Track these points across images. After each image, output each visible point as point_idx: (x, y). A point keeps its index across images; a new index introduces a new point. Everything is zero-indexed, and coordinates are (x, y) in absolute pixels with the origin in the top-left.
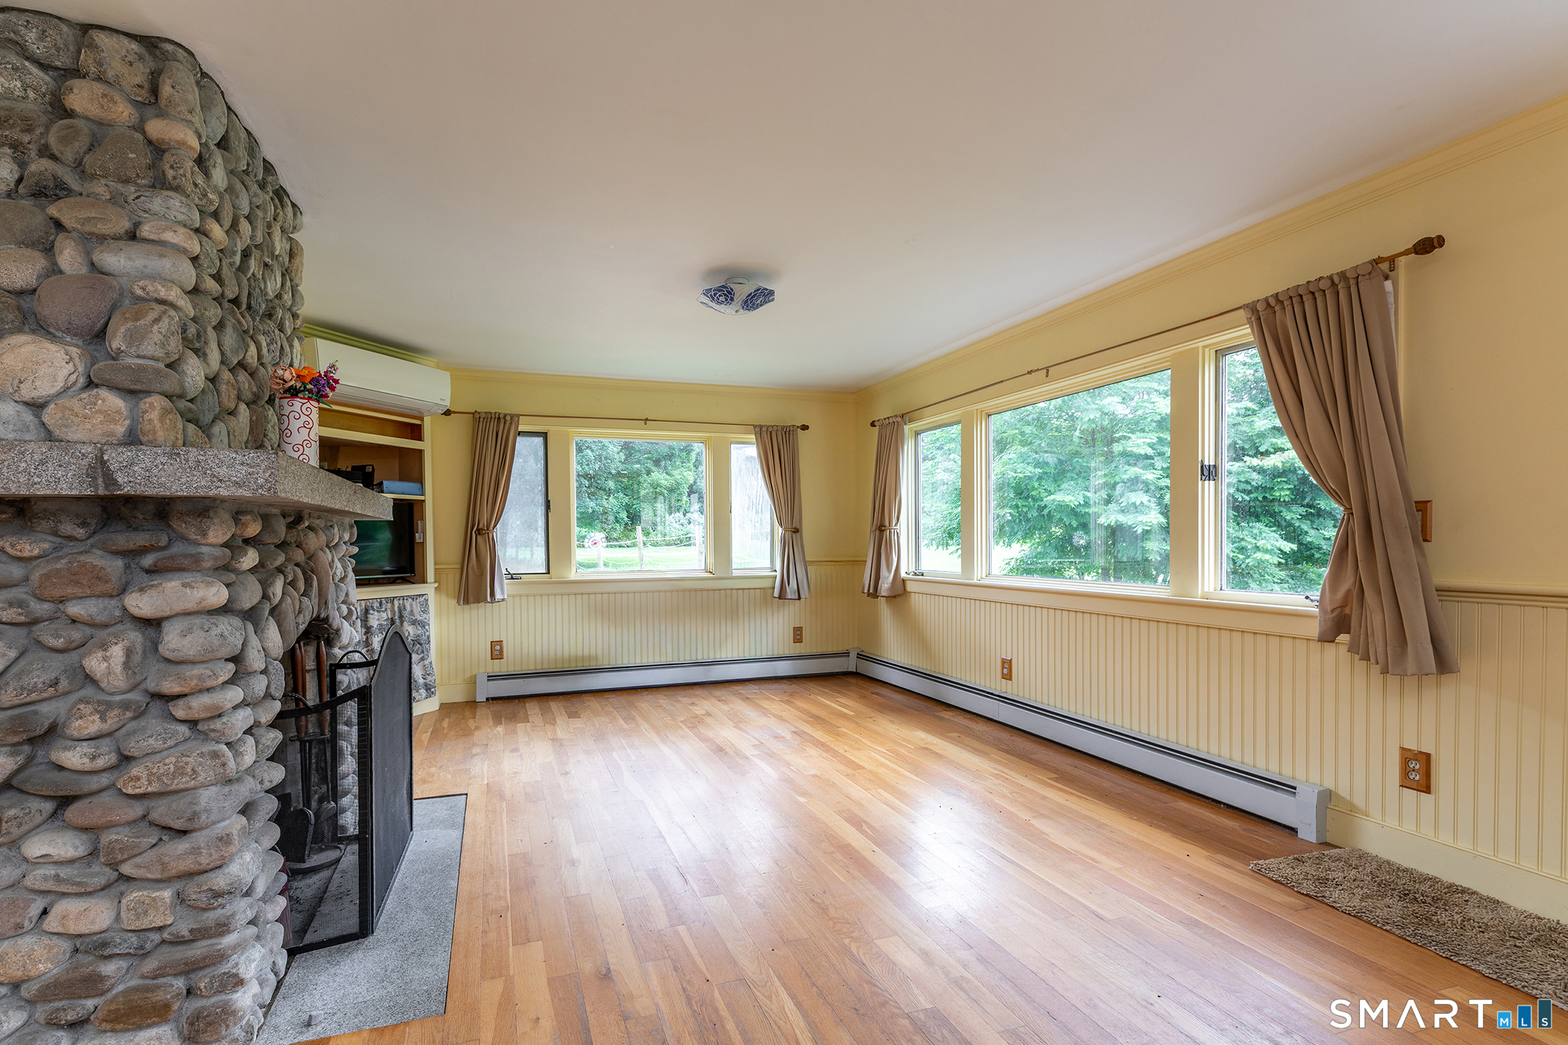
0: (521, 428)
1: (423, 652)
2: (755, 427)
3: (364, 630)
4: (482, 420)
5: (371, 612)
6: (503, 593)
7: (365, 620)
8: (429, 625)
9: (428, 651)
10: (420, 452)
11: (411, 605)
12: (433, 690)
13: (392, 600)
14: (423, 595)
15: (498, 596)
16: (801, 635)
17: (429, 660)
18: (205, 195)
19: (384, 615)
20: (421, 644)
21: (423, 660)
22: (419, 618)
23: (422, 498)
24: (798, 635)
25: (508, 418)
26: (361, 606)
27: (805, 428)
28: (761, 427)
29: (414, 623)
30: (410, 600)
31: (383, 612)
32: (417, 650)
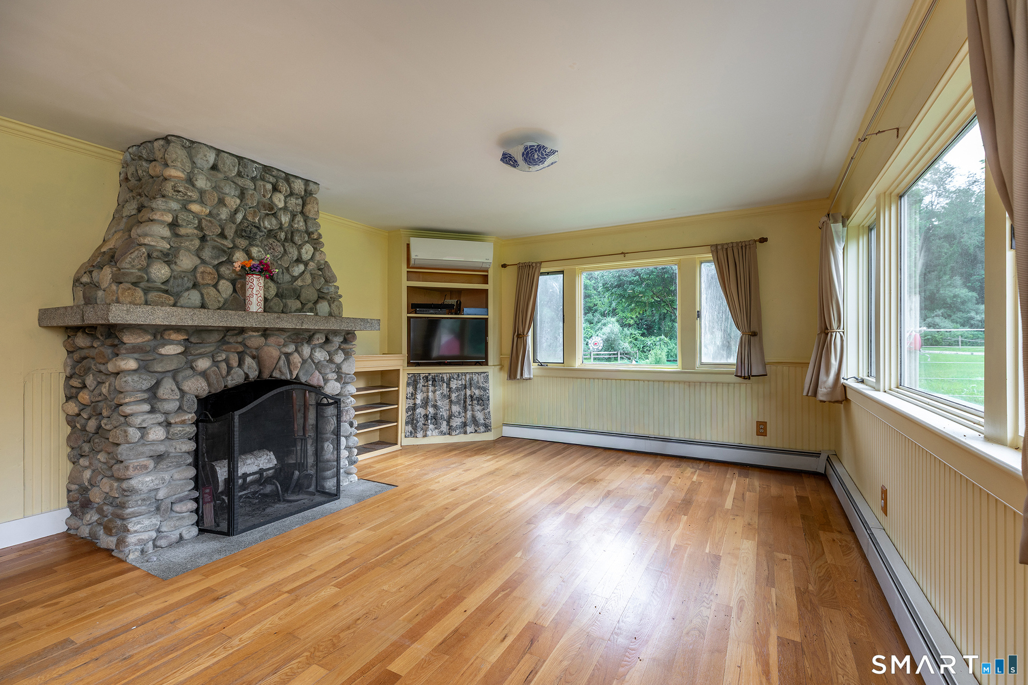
0: (542, 271)
1: (484, 405)
2: (711, 246)
3: (448, 389)
4: (521, 268)
5: (452, 380)
6: (530, 373)
7: (448, 385)
8: (489, 390)
9: (488, 405)
10: (487, 290)
11: (478, 378)
12: (489, 428)
13: (465, 374)
14: (485, 372)
15: (526, 375)
16: (765, 429)
17: (488, 410)
18: (186, 194)
19: (460, 382)
20: (483, 401)
21: (484, 410)
22: (482, 385)
23: (486, 317)
24: (761, 429)
25: (534, 265)
26: (446, 376)
27: (763, 240)
28: (716, 245)
29: (479, 388)
30: (477, 375)
31: (460, 380)
32: (481, 404)
